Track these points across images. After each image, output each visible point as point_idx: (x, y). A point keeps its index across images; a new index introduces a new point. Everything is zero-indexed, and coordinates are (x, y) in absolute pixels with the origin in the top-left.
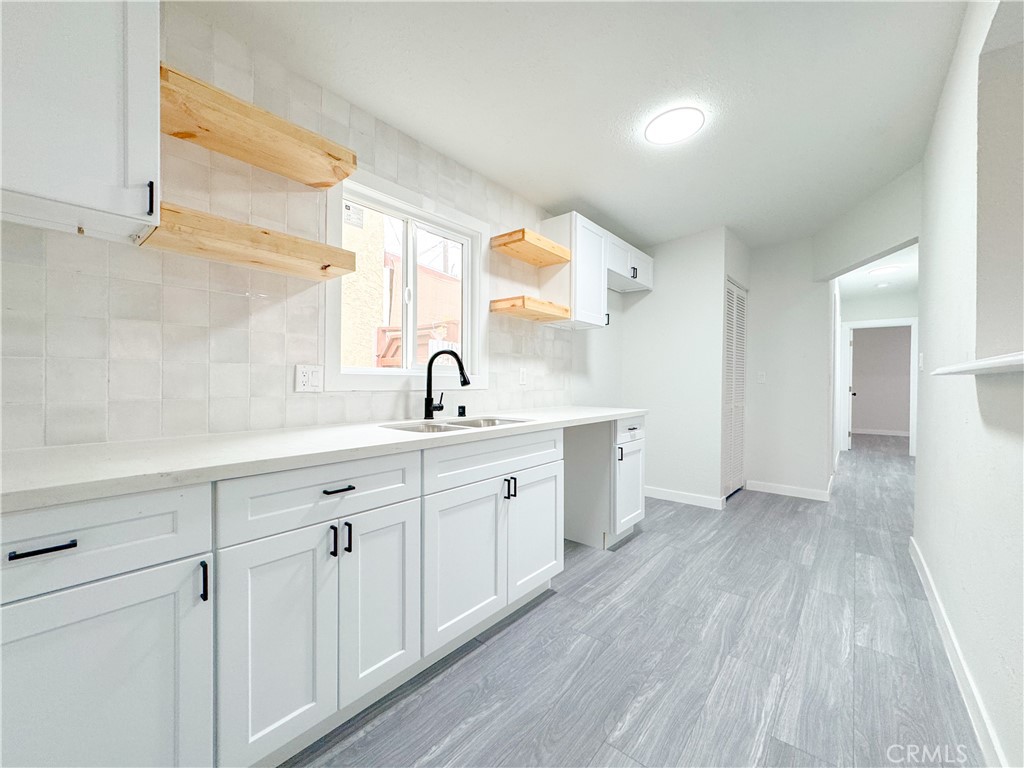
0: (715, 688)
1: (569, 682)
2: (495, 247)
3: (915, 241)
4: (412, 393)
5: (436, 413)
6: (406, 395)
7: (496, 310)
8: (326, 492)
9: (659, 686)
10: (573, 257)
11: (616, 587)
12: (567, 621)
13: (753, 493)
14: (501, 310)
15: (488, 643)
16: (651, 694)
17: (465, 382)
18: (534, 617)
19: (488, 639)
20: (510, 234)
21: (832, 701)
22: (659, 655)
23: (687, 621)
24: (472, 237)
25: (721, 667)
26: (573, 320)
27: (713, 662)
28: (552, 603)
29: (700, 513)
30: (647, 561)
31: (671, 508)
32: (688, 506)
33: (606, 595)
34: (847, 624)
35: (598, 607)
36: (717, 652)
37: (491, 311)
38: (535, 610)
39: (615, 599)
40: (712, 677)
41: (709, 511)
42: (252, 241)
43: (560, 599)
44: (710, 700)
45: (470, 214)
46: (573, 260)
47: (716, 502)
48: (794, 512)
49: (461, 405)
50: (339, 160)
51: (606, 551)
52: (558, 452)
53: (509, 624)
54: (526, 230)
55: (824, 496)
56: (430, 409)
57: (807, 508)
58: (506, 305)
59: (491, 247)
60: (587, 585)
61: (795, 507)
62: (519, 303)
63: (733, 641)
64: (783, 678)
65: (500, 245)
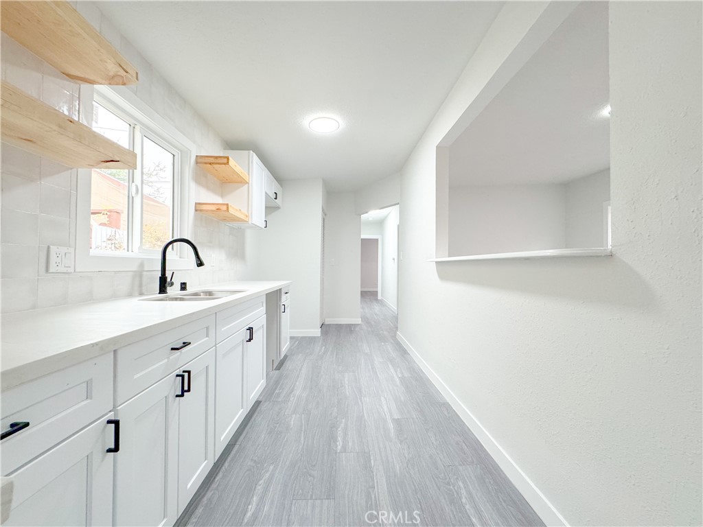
1: (302, 438)
2: (201, 163)
3: (398, 204)
4: (145, 273)
5: (169, 289)
6: (139, 274)
7: (201, 210)
8: (172, 349)
10: (250, 180)
11: (294, 387)
12: (279, 413)
13: (329, 325)
14: (207, 211)
15: (238, 443)
16: (343, 425)
17: (200, 264)
18: (257, 418)
19: (236, 441)
20: (216, 157)
21: (402, 398)
24: (181, 151)
26: (250, 222)
28: (263, 407)
29: (312, 340)
30: (301, 370)
31: (294, 340)
32: (303, 338)
33: (291, 392)
34: (392, 370)
35: (291, 399)
37: (196, 210)
38: (255, 415)
39: (298, 392)
41: (314, 338)
42: (60, 127)
43: (267, 404)
45: (184, 134)
46: (250, 182)
47: (317, 332)
48: (351, 331)
49: (183, 282)
50: (127, 72)
51: (274, 371)
52: (263, 309)
53: (244, 428)
54: (230, 158)
55: (359, 321)
56: (163, 284)
57: (354, 328)
58: (213, 208)
59: (197, 163)
60: (277, 391)
61: (350, 328)
62: (224, 208)
64: (384, 398)
65: (206, 163)
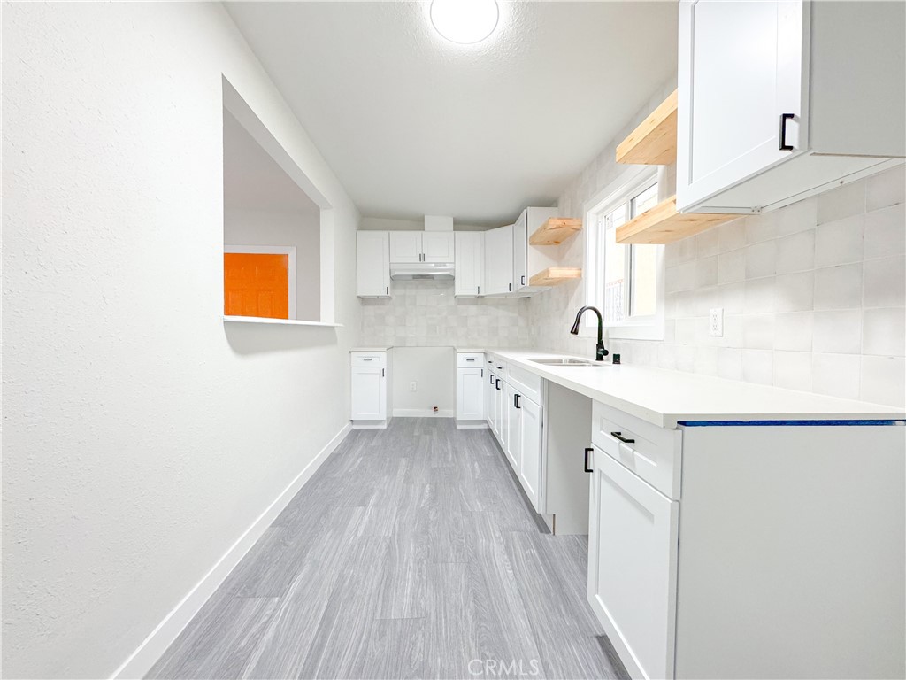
0: (395, 514)
9: (422, 505)
17: (575, 331)
22: (431, 518)
23: (429, 552)
25: (394, 527)
27: (400, 528)
36: (399, 535)
40: (398, 519)
44: (396, 509)
49: (617, 354)
63: (390, 548)
64: (356, 536)
